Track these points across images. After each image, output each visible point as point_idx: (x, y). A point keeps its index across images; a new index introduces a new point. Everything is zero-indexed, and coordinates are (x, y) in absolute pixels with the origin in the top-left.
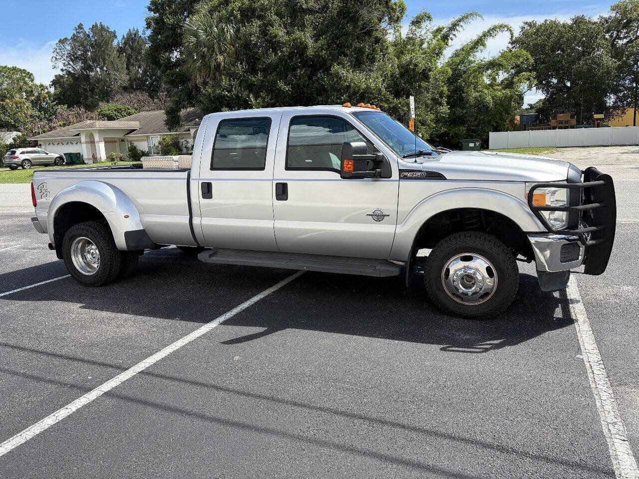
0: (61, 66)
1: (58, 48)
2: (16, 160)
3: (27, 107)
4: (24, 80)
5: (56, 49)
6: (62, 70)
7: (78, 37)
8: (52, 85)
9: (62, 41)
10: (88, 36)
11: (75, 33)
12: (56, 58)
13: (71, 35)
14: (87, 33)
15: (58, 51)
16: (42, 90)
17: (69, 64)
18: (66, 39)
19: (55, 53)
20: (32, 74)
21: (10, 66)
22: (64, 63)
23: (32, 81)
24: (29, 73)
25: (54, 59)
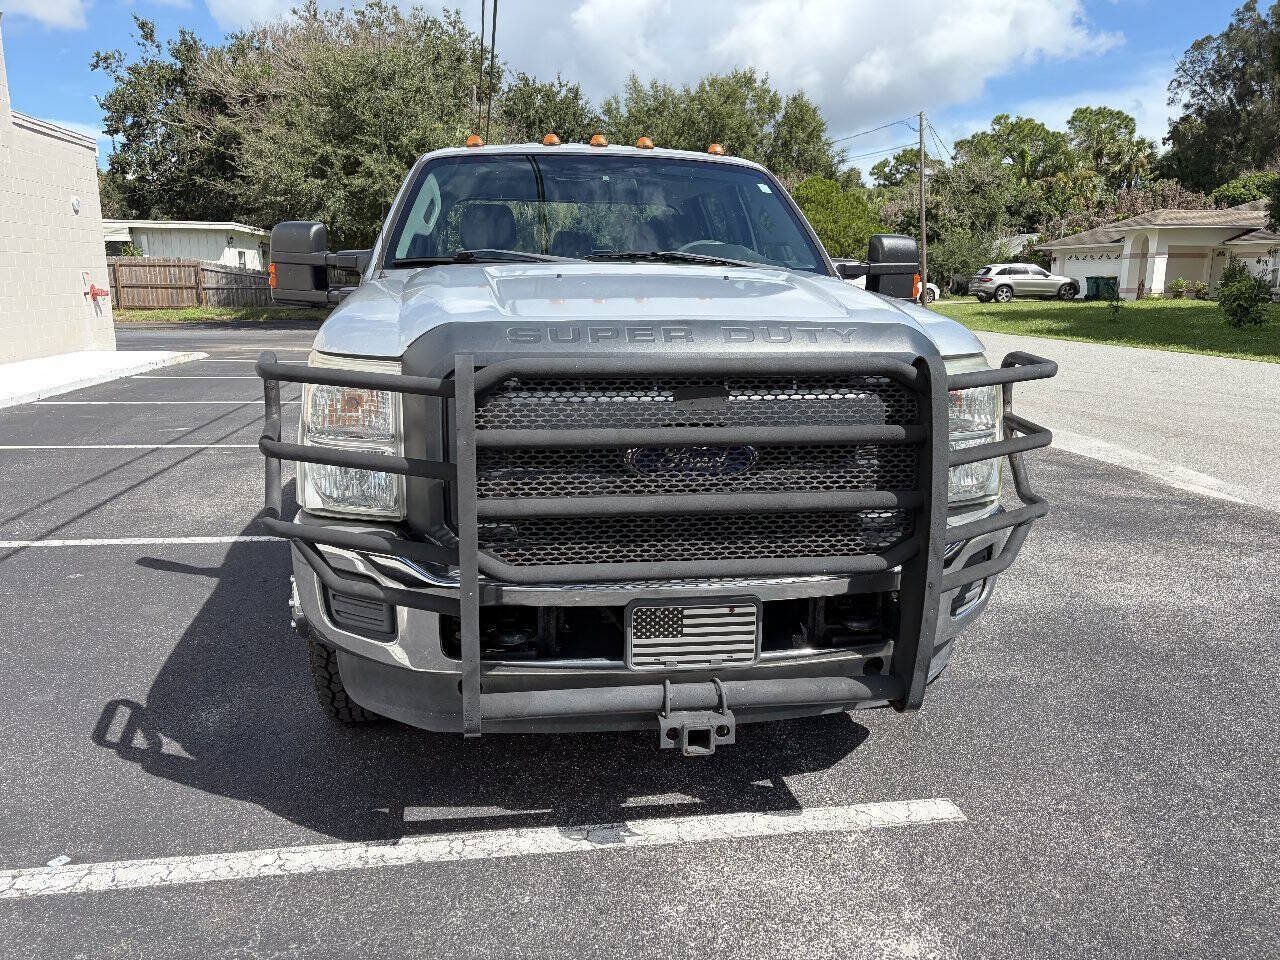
0: (1185, 96)
1: (1188, 60)
2: (988, 285)
3: (1094, 186)
4: (1112, 132)
5: (1184, 64)
6: (1187, 106)
7: (1238, 29)
8: (1168, 139)
9: (1198, 46)
10: (1265, 23)
11: (1234, 22)
12: (1180, 84)
13: (1226, 29)
14: (1263, 17)
15: (1188, 65)
16: (1139, 150)
17: (1204, 91)
18: (1209, 39)
19: (1181, 72)
20: (1132, 119)
21: (1094, 107)
22: (1194, 92)
23: (1132, 132)
24: (1127, 117)
25: (1175, 84)
